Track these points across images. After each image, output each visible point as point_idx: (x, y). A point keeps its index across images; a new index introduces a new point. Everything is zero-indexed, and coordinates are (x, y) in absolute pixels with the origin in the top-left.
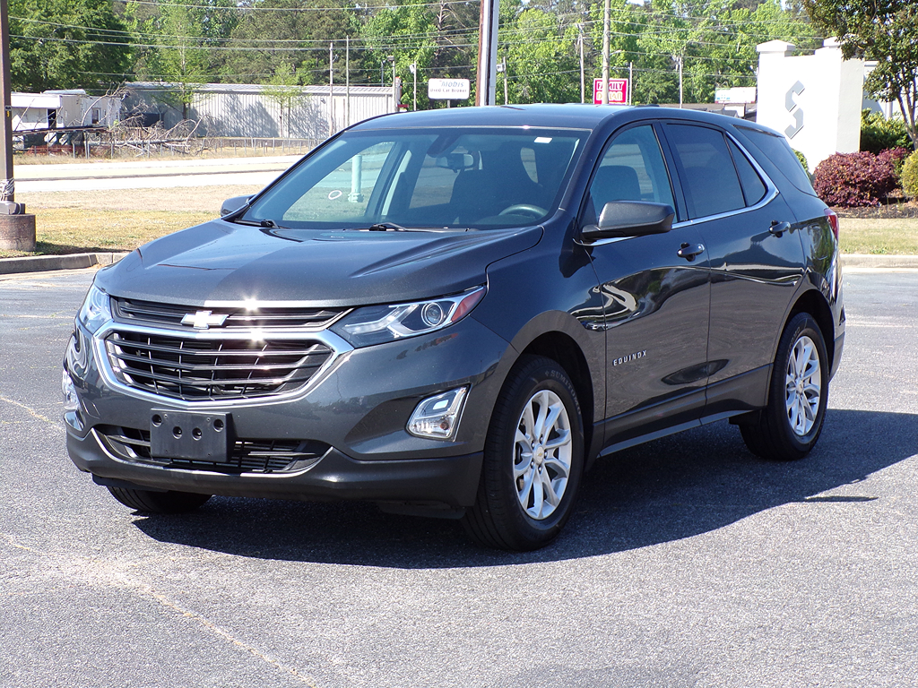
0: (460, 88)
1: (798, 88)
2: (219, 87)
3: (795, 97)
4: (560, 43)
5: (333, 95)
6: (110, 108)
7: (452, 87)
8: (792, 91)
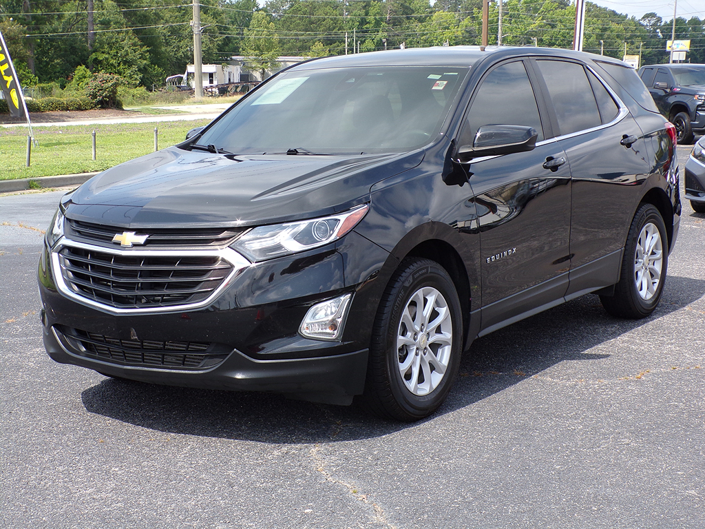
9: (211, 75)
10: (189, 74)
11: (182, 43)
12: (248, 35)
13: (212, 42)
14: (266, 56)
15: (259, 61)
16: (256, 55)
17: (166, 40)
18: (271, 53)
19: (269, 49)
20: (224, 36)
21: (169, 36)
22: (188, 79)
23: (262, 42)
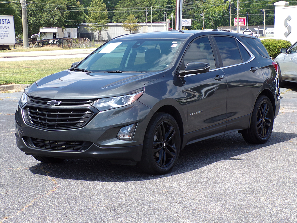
0: (188, 22)
1: (289, 19)
2: (112, 24)
3: (288, 22)
4: (224, 7)
5: (147, 25)
6: (74, 32)
7: (186, 22)
8: (287, 19)
9: (54, 34)
10: (41, 33)
11: (43, 15)
12: (90, 10)
13: (62, 14)
14: (100, 22)
15: (96, 26)
16: (95, 22)
17: (34, 13)
18: (103, 21)
19: (102, 19)
20: (70, 11)
21: (35, 10)
22: (40, 36)
23: (98, 15)
